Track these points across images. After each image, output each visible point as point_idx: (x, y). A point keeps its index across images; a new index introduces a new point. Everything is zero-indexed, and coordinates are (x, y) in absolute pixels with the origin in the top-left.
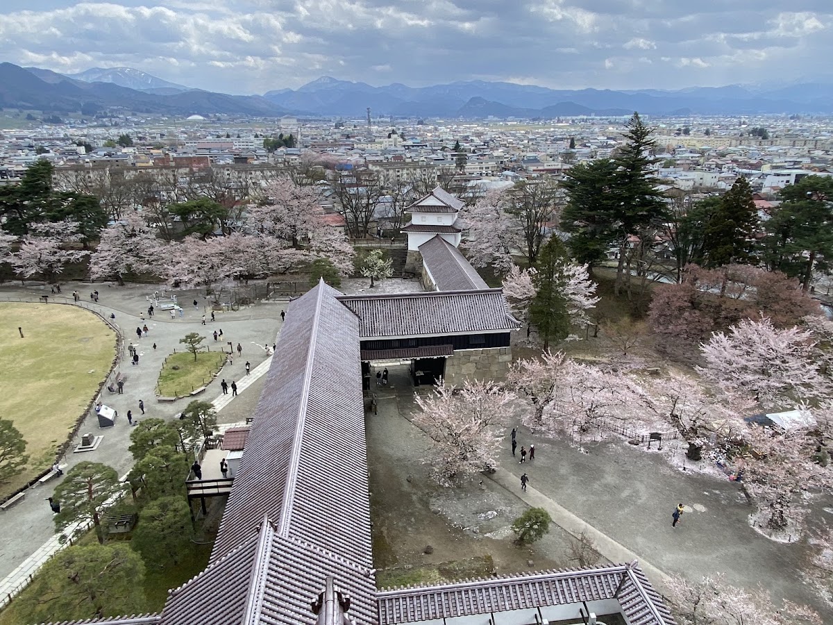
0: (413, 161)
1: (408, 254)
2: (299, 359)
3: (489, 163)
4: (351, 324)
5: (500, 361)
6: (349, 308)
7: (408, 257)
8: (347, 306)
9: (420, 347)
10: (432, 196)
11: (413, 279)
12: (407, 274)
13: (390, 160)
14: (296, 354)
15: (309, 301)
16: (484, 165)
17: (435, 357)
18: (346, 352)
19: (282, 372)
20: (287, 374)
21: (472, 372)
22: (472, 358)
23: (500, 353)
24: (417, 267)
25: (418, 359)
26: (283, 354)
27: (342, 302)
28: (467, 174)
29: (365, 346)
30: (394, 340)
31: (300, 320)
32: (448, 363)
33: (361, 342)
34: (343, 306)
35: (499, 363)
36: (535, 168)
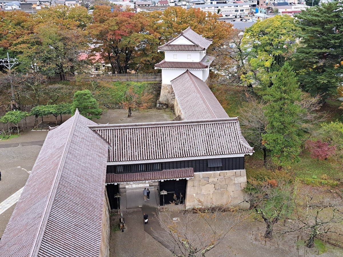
0: (176, 5)
1: (162, 88)
2: (47, 182)
3: (244, 6)
4: (100, 151)
5: (236, 182)
6: (101, 136)
7: (162, 91)
8: (99, 134)
9: (164, 170)
10: (182, 36)
11: (167, 110)
12: (161, 106)
13: (157, 5)
14: (45, 178)
15: (64, 130)
16: (239, 8)
17: (178, 179)
18: (92, 177)
19: (31, 194)
20: (36, 197)
21: (211, 193)
22: (211, 180)
23: (236, 175)
24: (170, 99)
25: (162, 181)
26: (36, 177)
27: (94, 131)
28: (224, 16)
29: (111, 170)
30: (140, 164)
31: (54, 147)
32: (189, 185)
33: (108, 166)
34: (94, 134)
35: (234, 184)
36: (284, 10)
